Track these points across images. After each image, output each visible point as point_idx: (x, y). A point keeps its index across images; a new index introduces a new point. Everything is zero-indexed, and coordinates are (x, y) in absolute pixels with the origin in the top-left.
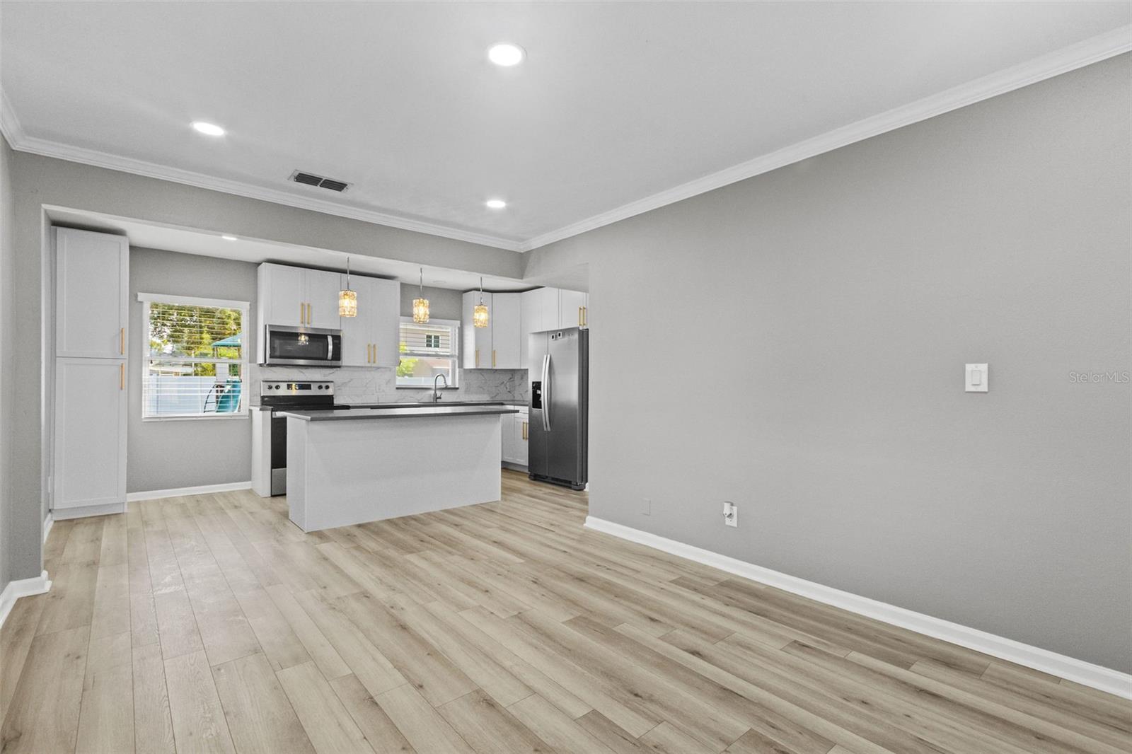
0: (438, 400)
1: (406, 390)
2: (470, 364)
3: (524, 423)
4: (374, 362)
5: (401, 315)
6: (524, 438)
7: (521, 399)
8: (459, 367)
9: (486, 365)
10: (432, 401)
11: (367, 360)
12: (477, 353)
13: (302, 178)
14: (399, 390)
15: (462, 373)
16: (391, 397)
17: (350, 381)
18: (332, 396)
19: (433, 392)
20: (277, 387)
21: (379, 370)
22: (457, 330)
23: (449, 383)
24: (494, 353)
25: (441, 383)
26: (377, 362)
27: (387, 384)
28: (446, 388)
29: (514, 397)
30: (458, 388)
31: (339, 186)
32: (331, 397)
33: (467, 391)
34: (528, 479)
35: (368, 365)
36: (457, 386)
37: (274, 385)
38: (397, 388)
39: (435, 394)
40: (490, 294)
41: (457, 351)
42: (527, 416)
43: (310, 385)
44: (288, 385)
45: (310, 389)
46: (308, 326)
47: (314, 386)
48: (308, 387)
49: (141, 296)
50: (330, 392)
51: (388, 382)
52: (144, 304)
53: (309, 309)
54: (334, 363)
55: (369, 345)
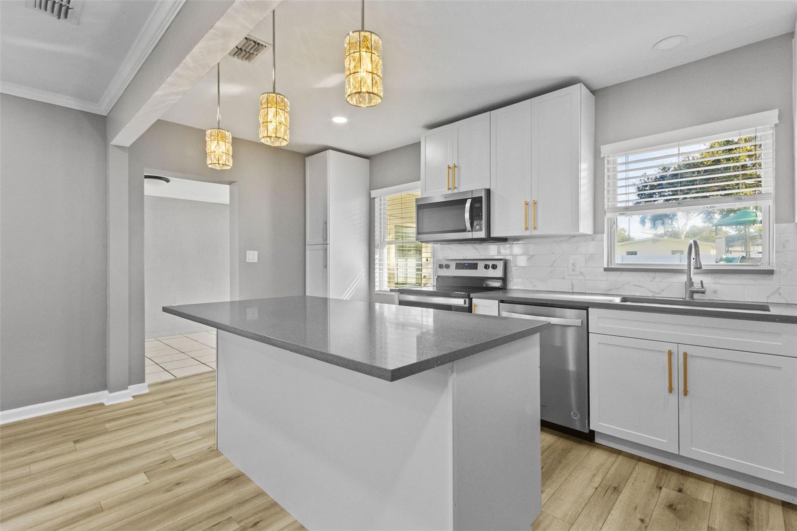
0: (697, 298)
1: (624, 273)
4: (535, 229)
10: (683, 297)
11: (524, 227)
14: (609, 273)
15: (792, 236)
20: (447, 267)
27: (587, 261)
30: (773, 272)
37: (444, 264)
38: (606, 270)
39: (690, 283)
43: (477, 264)
44: (456, 264)
45: (477, 269)
46: (456, 191)
47: (481, 265)
48: (474, 266)
49: (373, 193)
50: (498, 273)
51: (590, 258)
52: (377, 199)
53: (455, 171)
54: (475, 235)
55: (526, 203)
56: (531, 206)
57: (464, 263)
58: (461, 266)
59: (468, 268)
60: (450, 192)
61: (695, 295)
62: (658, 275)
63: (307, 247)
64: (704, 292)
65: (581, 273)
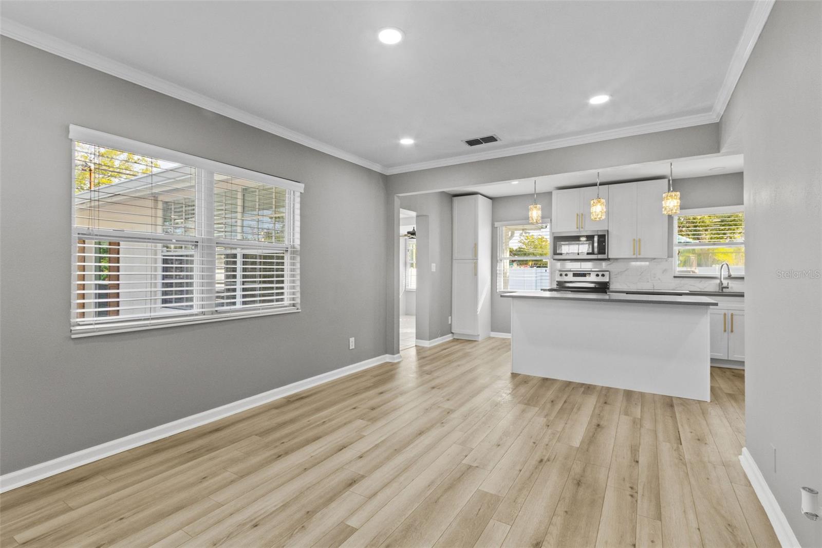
1: (685, 279)
4: (639, 254)
10: (717, 290)
11: (632, 253)
13: (472, 143)
14: (676, 279)
16: (671, 285)
17: (625, 271)
18: (608, 282)
19: (718, 281)
20: (566, 275)
21: (654, 260)
23: (735, 272)
25: (725, 273)
26: (643, 253)
27: (663, 273)
28: (731, 278)
30: (743, 278)
31: (491, 139)
35: (635, 257)
36: (743, 276)
37: (564, 273)
38: (675, 277)
43: (590, 273)
44: (573, 273)
45: (590, 277)
46: (581, 230)
47: (593, 274)
49: (497, 224)
50: (606, 279)
51: (665, 271)
52: (498, 228)
53: (582, 218)
54: (600, 256)
55: (634, 240)
56: (636, 242)
57: (580, 273)
60: (578, 230)
61: (724, 289)
62: (703, 279)
63: (454, 261)
64: (728, 288)
65: (659, 279)
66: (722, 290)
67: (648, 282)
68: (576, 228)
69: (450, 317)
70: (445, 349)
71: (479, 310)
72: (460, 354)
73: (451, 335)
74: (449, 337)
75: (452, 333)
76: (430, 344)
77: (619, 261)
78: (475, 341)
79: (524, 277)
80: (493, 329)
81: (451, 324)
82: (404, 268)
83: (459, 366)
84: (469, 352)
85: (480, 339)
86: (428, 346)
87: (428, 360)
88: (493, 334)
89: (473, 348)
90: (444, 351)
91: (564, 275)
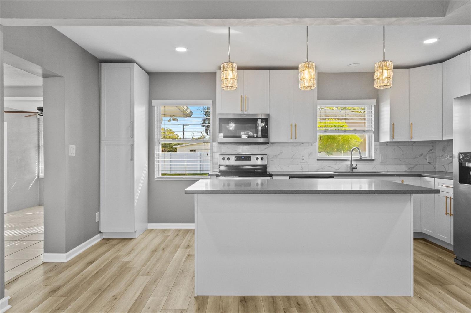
0: (354, 170)
1: (326, 161)
2: (385, 137)
3: (447, 197)
4: (296, 139)
5: (318, 100)
6: (447, 214)
7: (444, 170)
8: (375, 141)
9: (402, 137)
10: (349, 171)
11: (290, 138)
12: (392, 126)
15: (378, 147)
16: (312, 167)
17: (279, 154)
18: (267, 165)
19: (349, 163)
20: (229, 159)
22: (373, 108)
23: (366, 155)
24: (411, 126)
25: (356, 156)
26: (298, 138)
27: (309, 156)
28: (361, 160)
29: (435, 168)
30: (373, 160)
32: (265, 167)
33: (383, 162)
34: (452, 262)
35: (291, 141)
36: (373, 158)
37: (226, 157)
38: (318, 160)
39: (352, 165)
40: (408, 69)
41: (373, 126)
42: (452, 190)
43: (251, 157)
44: (235, 157)
45: (251, 160)
46: (245, 113)
47: (253, 158)
48: (249, 159)
49: (154, 102)
50: (265, 162)
51: (310, 154)
52: (156, 108)
53: (246, 100)
54: (263, 140)
55: (291, 125)
56: (293, 127)
57: (241, 157)
58: (238, 158)
59: (244, 159)
60: (242, 113)
61: (353, 169)
62: (338, 161)
63: (103, 143)
64: (356, 168)
65: (306, 162)
66: (352, 170)
67: (298, 164)
68: (240, 110)
69: (97, 214)
70: (91, 263)
71: (136, 200)
72: (114, 269)
73: (99, 235)
74: (96, 240)
75: (100, 232)
76: (67, 257)
77: (274, 145)
78: (131, 239)
79: (185, 161)
80: (151, 219)
81: (99, 222)
82: (37, 152)
83: (115, 298)
84: (128, 262)
85: (137, 236)
86: (65, 261)
87: (62, 296)
88: (151, 226)
89: (129, 253)
90: (91, 267)
91: (226, 159)
